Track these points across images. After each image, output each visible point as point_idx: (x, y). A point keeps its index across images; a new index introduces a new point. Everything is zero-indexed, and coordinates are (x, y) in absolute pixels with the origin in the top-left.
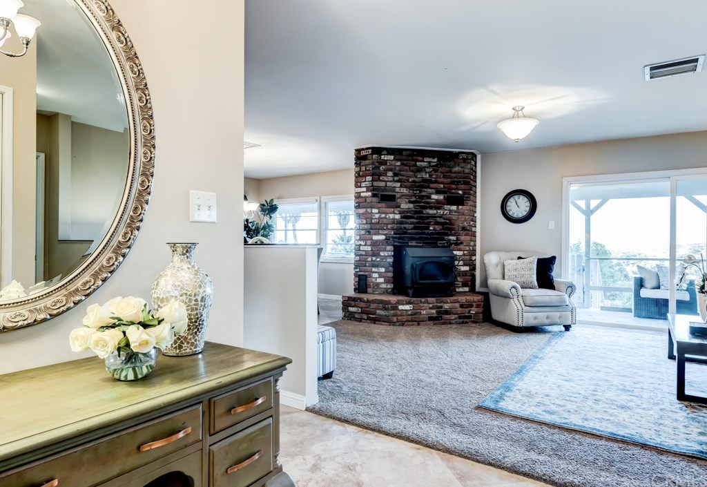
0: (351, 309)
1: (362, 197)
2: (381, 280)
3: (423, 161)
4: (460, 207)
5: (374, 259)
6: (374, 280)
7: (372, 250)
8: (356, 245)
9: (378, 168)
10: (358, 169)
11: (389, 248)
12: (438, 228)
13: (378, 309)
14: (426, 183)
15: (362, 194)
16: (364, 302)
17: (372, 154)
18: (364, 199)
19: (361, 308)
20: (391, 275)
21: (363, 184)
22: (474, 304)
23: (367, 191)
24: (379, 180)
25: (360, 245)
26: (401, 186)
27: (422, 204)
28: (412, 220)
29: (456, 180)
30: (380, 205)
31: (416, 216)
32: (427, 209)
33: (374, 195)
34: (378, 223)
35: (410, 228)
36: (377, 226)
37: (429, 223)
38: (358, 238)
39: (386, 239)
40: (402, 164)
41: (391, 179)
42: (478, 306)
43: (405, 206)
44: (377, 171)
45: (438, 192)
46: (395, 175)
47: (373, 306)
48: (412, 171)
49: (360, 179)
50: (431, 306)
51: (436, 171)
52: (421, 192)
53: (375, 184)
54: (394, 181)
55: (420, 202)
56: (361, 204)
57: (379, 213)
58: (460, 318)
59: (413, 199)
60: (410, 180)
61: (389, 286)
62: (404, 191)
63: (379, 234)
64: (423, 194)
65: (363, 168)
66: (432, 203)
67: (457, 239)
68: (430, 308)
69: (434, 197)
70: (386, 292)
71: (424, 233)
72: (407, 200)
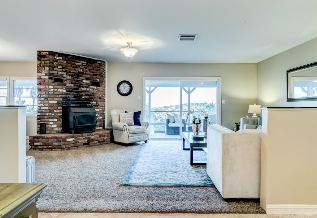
0: (36, 144)
1: (42, 79)
2: (55, 126)
3: (79, 62)
4: (98, 87)
5: (50, 114)
6: (50, 126)
7: (49, 109)
8: (39, 106)
9: (53, 63)
10: (39, 62)
11: (59, 108)
12: (87, 97)
13: (54, 142)
14: (81, 74)
15: (42, 77)
16: (45, 139)
17: (49, 54)
18: (43, 80)
19: (43, 142)
20: (61, 122)
21: (43, 72)
22: (106, 135)
23: (46, 75)
24: (53, 70)
25: (41, 106)
26: (66, 75)
27: (78, 85)
28: (73, 93)
29: (96, 74)
30: (54, 84)
31: (75, 91)
32: (81, 87)
33: (50, 78)
34: (53, 94)
35: (72, 97)
36: (52, 96)
37: (82, 95)
38: (40, 102)
39: (58, 103)
40: (67, 62)
42: (108, 136)
43: (69, 85)
44: (52, 65)
45: (87, 79)
46: (63, 68)
47: (50, 140)
48: (73, 67)
49: (41, 68)
50: (84, 137)
51: (86, 68)
52: (77, 78)
53: (51, 72)
54: (62, 71)
55: (77, 84)
56: (41, 83)
58: (99, 142)
59: (74, 82)
60: (72, 72)
61: (60, 129)
62: (69, 77)
63: (53, 100)
64: (79, 79)
65: (43, 62)
66: (84, 84)
67: (97, 103)
68: (84, 139)
69: (85, 81)
70: (58, 132)
71: (79, 100)
72: (70, 82)
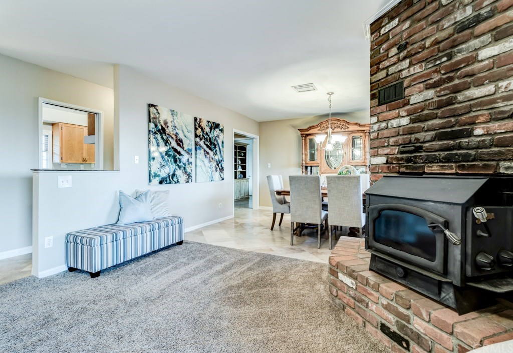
14: (465, 30)
17: (372, 33)
24: (378, 70)
26: (411, 64)
27: (457, 81)
28: (432, 122)
30: (379, 110)
31: (439, 112)
32: (469, 88)
34: (377, 137)
35: (428, 138)
36: (376, 143)
37: (472, 122)
39: (387, 162)
40: (413, 22)
41: (394, 59)
43: (418, 97)
45: (500, 36)
46: (401, 48)
50: (384, 302)
52: (450, 57)
53: (373, 79)
54: (398, 60)
55: (451, 79)
57: (378, 121)
59: (436, 77)
60: (428, 44)
62: (417, 69)
63: (378, 155)
64: (459, 57)
66: (481, 71)
68: (383, 306)
71: (460, 147)
72: (422, 85)
